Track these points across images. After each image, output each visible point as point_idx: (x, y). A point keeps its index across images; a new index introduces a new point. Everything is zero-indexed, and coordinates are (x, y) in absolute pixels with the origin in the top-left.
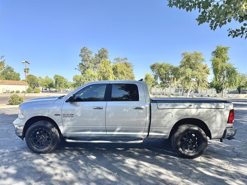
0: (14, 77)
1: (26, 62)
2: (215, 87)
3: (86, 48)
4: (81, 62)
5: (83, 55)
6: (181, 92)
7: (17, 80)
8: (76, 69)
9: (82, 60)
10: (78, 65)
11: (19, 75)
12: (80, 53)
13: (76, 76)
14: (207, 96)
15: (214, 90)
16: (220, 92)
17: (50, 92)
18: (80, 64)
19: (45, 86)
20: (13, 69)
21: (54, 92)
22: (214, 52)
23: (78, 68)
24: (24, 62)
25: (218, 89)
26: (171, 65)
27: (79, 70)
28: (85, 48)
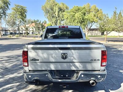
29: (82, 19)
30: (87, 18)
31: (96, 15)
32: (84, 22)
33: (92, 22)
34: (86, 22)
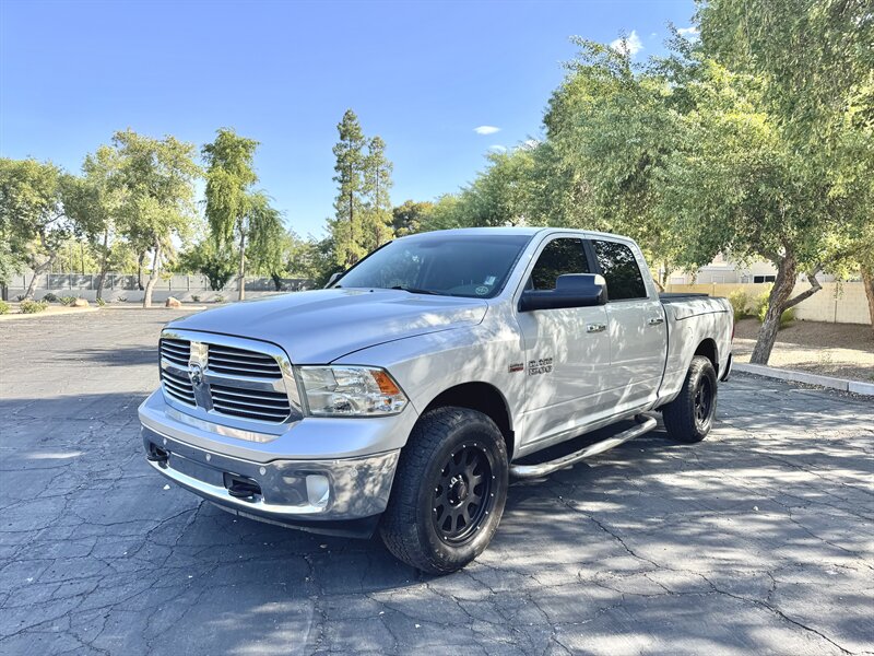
2: (204, 271)
6: (74, 285)
14: (191, 300)
15: (198, 281)
16: (222, 286)
22: (209, 149)
25: (217, 278)
26: (63, 173)
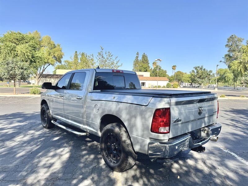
0: (161, 74)
1: (158, 60)
3: (234, 36)
4: (227, 53)
5: (231, 44)
7: (164, 76)
8: (221, 61)
9: (229, 51)
10: (224, 57)
11: (166, 72)
12: (227, 43)
13: (220, 69)
17: (193, 87)
18: (226, 55)
19: (188, 81)
20: (161, 67)
21: (196, 87)
23: (223, 60)
24: (157, 60)
27: (225, 63)
28: (232, 36)
29: (30, 57)
30: (40, 55)
31: (52, 54)
32: (35, 62)
33: (45, 63)
34: (39, 62)
